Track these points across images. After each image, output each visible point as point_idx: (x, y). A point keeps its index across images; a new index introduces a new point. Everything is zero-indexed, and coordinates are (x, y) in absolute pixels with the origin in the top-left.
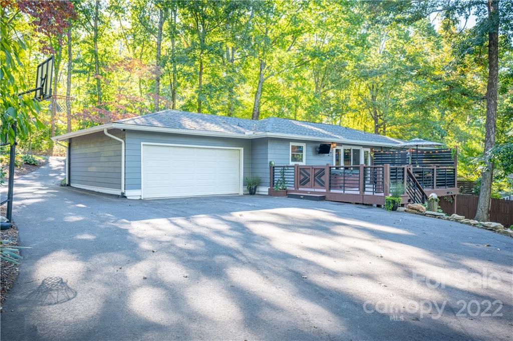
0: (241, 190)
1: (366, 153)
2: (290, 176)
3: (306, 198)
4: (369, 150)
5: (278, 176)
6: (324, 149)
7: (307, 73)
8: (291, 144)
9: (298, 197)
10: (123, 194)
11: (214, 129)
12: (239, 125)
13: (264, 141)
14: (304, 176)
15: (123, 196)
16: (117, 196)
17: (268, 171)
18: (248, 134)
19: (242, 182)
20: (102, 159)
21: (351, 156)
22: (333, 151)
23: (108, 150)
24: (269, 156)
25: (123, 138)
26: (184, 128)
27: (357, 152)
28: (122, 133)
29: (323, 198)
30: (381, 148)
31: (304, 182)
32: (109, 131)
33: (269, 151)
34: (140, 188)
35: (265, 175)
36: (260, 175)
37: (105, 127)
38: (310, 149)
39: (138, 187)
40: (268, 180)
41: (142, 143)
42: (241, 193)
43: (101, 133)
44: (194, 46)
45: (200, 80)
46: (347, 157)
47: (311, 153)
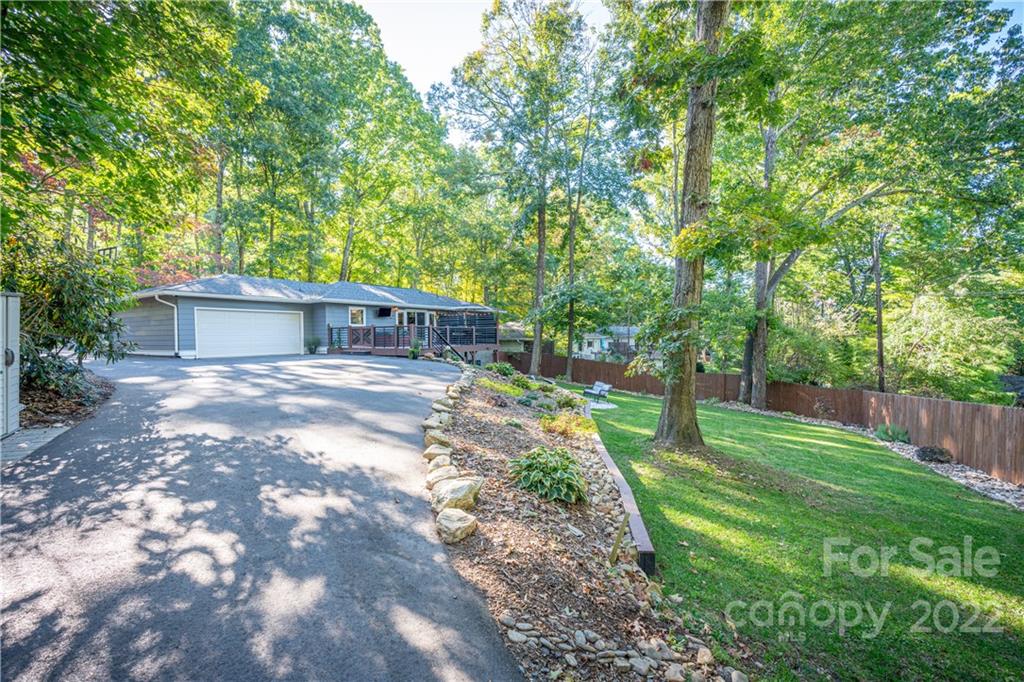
0: (302, 350)
1: (431, 317)
2: (345, 336)
3: (355, 353)
4: (434, 313)
5: (335, 336)
6: (384, 312)
7: (406, 229)
8: (350, 308)
9: (349, 353)
10: (176, 354)
11: (272, 294)
12: (300, 290)
13: (322, 305)
14: (356, 336)
15: (177, 356)
16: (171, 357)
17: (327, 332)
18: (306, 298)
19: (302, 343)
20: (153, 323)
21: (415, 319)
22: (396, 314)
23: (158, 315)
24: (327, 319)
25: (176, 303)
26: (240, 294)
27: (421, 316)
28: (175, 299)
29: (368, 353)
30: (448, 311)
31: (355, 341)
32: (160, 297)
33: (327, 314)
34: (195, 349)
35: (324, 336)
36: (320, 337)
37: (155, 293)
38: (371, 312)
39: (193, 347)
40: (327, 341)
41: (196, 308)
42: (302, 353)
43: (152, 298)
44: (262, 199)
45: (272, 235)
46: (411, 320)
47: (371, 316)
